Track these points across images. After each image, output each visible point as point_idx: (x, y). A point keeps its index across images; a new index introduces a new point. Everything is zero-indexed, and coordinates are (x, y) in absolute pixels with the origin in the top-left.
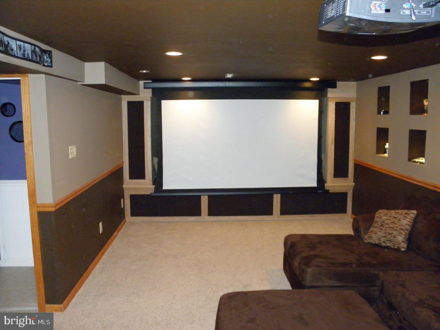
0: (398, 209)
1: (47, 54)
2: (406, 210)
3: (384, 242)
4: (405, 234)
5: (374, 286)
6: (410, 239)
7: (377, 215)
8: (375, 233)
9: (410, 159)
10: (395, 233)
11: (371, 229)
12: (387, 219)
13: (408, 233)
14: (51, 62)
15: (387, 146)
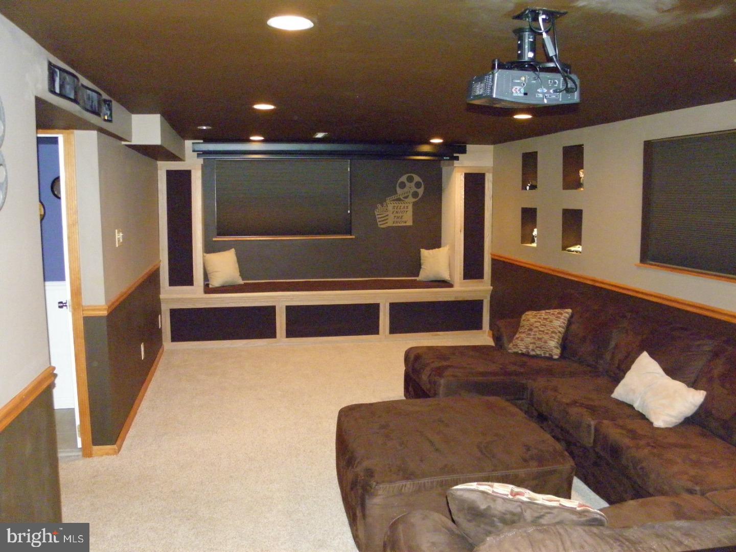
0: (549, 309)
1: (106, 105)
2: (559, 310)
3: (533, 350)
4: (557, 337)
5: (522, 399)
6: (564, 345)
7: (524, 317)
8: (522, 340)
9: (564, 248)
10: (546, 337)
11: (517, 336)
12: (536, 322)
13: (561, 337)
14: (111, 115)
15: (535, 233)
